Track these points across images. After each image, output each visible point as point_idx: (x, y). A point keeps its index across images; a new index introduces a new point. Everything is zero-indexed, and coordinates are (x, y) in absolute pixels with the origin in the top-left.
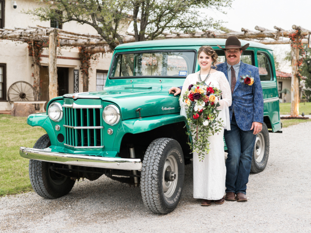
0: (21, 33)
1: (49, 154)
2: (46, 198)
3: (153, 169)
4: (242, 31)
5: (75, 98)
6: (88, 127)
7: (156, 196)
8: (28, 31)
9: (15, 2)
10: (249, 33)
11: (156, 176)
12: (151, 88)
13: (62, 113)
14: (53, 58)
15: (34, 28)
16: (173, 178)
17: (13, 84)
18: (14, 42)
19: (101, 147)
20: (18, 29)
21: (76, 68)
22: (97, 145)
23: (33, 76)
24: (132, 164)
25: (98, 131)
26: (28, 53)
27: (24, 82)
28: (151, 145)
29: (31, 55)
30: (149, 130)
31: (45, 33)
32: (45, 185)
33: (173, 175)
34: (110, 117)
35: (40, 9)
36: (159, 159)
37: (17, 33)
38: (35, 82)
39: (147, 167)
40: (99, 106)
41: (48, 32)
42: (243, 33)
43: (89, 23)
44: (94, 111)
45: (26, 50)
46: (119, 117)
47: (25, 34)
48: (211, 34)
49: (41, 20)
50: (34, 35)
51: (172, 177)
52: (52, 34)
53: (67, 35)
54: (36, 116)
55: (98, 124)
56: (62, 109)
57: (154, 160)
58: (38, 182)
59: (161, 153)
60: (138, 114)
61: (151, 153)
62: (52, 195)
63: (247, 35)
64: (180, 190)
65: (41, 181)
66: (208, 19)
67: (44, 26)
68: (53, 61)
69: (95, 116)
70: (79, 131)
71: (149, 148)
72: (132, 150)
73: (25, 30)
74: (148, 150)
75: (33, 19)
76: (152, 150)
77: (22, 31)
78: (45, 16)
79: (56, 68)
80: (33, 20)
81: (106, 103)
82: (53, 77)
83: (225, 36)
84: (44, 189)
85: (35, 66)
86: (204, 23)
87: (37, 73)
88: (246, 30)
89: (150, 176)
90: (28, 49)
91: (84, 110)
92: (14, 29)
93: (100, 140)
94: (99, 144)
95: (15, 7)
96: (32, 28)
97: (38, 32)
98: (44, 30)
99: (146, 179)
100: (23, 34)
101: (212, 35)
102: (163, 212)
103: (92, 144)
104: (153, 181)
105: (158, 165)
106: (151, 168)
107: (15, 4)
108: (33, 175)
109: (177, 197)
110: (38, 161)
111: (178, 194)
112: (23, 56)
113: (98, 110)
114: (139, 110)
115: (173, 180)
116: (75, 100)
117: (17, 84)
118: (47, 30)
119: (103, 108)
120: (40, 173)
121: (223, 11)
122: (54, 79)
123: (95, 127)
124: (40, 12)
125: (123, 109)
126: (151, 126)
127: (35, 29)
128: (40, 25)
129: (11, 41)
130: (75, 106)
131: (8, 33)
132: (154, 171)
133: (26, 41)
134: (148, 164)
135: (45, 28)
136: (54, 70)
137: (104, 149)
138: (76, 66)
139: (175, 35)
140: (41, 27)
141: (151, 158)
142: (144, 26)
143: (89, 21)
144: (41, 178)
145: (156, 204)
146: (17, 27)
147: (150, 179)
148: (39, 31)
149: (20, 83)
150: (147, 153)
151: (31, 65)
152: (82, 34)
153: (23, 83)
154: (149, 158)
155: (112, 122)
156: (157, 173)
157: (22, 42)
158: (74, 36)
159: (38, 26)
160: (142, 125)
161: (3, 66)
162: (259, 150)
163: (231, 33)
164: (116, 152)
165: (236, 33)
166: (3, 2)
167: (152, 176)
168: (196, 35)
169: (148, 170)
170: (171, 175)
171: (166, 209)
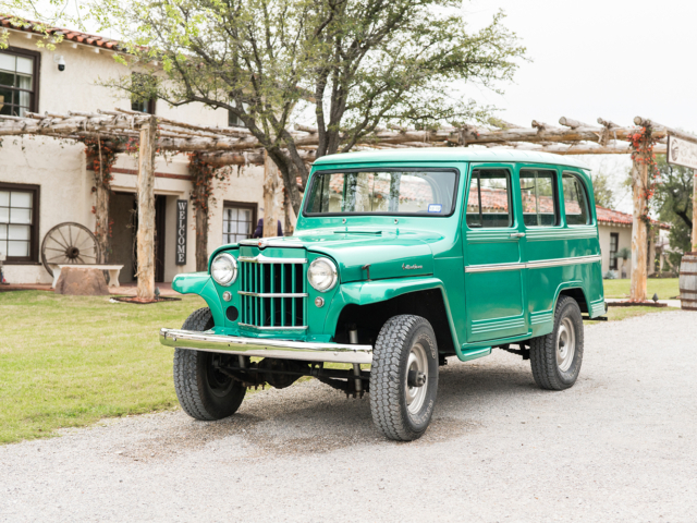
0: (81, 123)
1: (218, 340)
2: (199, 418)
3: (391, 363)
4: (534, 126)
5: (263, 246)
6: (283, 295)
7: (396, 408)
8: (96, 120)
9: (62, 57)
10: (548, 130)
11: (396, 375)
12: (380, 233)
13: (236, 271)
14: (147, 175)
15: (108, 114)
16: (421, 382)
17: (54, 229)
18: (58, 141)
19: (304, 327)
20: (76, 115)
21: (182, 197)
22: (296, 325)
23: (94, 212)
25: (299, 301)
26: (84, 164)
27: (76, 224)
28: (386, 325)
29: (90, 168)
30: (386, 299)
31: (133, 124)
32: (200, 395)
33: (422, 376)
34: (320, 277)
36: (401, 347)
37: (73, 123)
38: (98, 225)
39: (381, 361)
40: (302, 260)
41: (138, 122)
42: (536, 130)
43: (229, 108)
44: (293, 268)
45: (80, 157)
46: (336, 278)
47: (89, 126)
48: (471, 131)
50: (108, 127)
51: (420, 379)
52: (147, 126)
53: (172, 128)
55: (299, 290)
56: (235, 266)
57: (393, 348)
58: (188, 389)
59: (404, 338)
60: (364, 273)
61: (387, 337)
63: (542, 135)
64: (431, 404)
65: (195, 387)
66: (466, 103)
68: (147, 182)
69: (295, 276)
70: (267, 300)
71: (383, 329)
72: (353, 335)
73: (89, 118)
74: (381, 333)
75: (115, 96)
76: (389, 332)
77: (84, 119)
79: (152, 196)
80: (115, 99)
81: (313, 254)
82: (147, 214)
83: (498, 135)
84: (198, 401)
85: (100, 191)
86: (457, 110)
87: (102, 205)
88: (541, 124)
89: (385, 374)
90: (85, 155)
91: (277, 266)
92: (65, 114)
93: (302, 316)
94: (299, 323)
95: (61, 68)
96: (105, 113)
97: (116, 122)
98: (129, 118)
99: (380, 380)
100: (84, 125)
101: (473, 133)
102: (404, 437)
103: (288, 323)
104: (391, 383)
105: (399, 357)
106: (388, 362)
107: (62, 62)
108: (181, 378)
109: (426, 415)
111: (428, 410)
112: (74, 170)
113: (299, 267)
114: (367, 267)
115: (420, 386)
116: (262, 249)
117: (61, 228)
118: (135, 119)
119: (308, 263)
120: (193, 374)
121: (496, 88)
122: (147, 219)
123: (293, 295)
126: (389, 292)
127: (111, 116)
128: (122, 108)
129: (52, 138)
131: (53, 124)
132: (393, 367)
133: (82, 139)
134: (383, 356)
135: (132, 114)
136: (149, 200)
137: (308, 331)
138: (182, 192)
139: (397, 133)
140: (122, 111)
141: (387, 345)
142: (339, 114)
143: (229, 104)
144: (195, 382)
145: (395, 422)
146: (74, 111)
147: (386, 380)
148: (119, 119)
149: (67, 227)
150: (381, 338)
151: (90, 189)
152: (204, 127)
153: (73, 227)
154: (384, 346)
155: (324, 285)
156: (397, 370)
157: (73, 141)
158: (187, 130)
159: (119, 110)
160: (373, 291)
161: (34, 191)
162: (565, 348)
163: (511, 131)
164: (329, 336)
165: (520, 131)
166: (36, 57)
167: (389, 375)
168: (440, 133)
169: (382, 365)
170: (418, 376)
171: (409, 433)
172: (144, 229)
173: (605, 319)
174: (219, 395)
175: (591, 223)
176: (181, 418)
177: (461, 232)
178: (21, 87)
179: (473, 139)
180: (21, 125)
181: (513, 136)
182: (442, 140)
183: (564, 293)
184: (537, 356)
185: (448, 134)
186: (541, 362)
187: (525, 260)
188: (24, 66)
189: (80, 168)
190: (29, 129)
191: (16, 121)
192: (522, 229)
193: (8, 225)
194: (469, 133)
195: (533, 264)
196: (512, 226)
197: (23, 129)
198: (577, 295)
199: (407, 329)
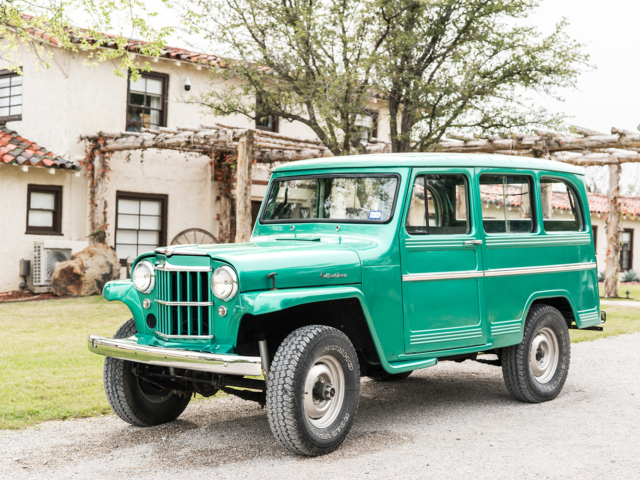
0: (189, 137)
1: (134, 348)
2: (135, 424)
3: (286, 376)
4: (613, 133)
5: (169, 254)
6: (189, 303)
7: (290, 423)
8: (202, 134)
9: (188, 78)
10: (629, 137)
11: (290, 388)
12: (318, 240)
13: (153, 279)
14: (244, 185)
15: (211, 128)
16: (329, 395)
17: (180, 234)
18: (183, 154)
19: (210, 337)
20: (184, 130)
22: (202, 334)
23: (218, 219)
25: (205, 309)
26: (210, 175)
27: (201, 230)
28: (290, 335)
29: (215, 178)
30: (279, 308)
31: (231, 138)
32: (127, 401)
33: (329, 390)
34: (222, 286)
35: (212, 95)
36: (297, 359)
37: (182, 138)
38: (221, 231)
39: (277, 373)
40: (206, 268)
41: (236, 136)
42: (616, 137)
43: (303, 120)
44: (199, 276)
45: (205, 168)
46: (236, 286)
47: (196, 140)
49: (216, 114)
50: (212, 141)
51: (327, 392)
52: (244, 139)
53: (278, 141)
55: (205, 298)
56: (153, 273)
57: (290, 360)
58: (116, 396)
59: (302, 349)
60: (270, 281)
61: (287, 348)
62: (141, 419)
63: (623, 141)
64: (347, 418)
65: (122, 394)
66: (537, 111)
67: (230, 125)
68: (244, 191)
69: (199, 284)
70: (174, 308)
71: (286, 340)
72: (262, 345)
73: (196, 132)
74: (283, 344)
75: (202, 112)
76: (289, 343)
77: (192, 133)
78: (222, 107)
79: (249, 204)
80: (202, 115)
81: (217, 262)
82: (243, 220)
83: (580, 143)
84: (127, 409)
85: (223, 199)
86: (528, 118)
87: (225, 212)
88: (621, 131)
89: (280, 387)
90: (209, 167)
91: (184, 274)
92: (175, 130)
93: (207, 323)
94: (205, 331)
95: (187, 88)
96: (207, 128)
97: (218, 136)
98: (230, 132)
99: (274, 393)
100: (192, 140)
101: (556, 141)
102: (307, 453)
103: (195, 332)
104: (285, 396)
105: (294, 369)
106: (283, 375)
107: (188, 83)
108: (109, 384)
109: (338, 429)
110: (117, 360)
111: (343, 425)
112: (200, 181)
113: (204, 275)
114: (272, 276)
115: (328, 399)
116: (169, 257)
117: (187, 234)
118: (234, 133)
119: (213, 271)
120: (119, 381)
121: (558, 95)
122: (244, 226)
123: (199, 304)
124: (212, 100)
125: (243, 274)
126: (284, 302)
127: (213, 131)
128: (221, 123)
129: (177, 152)
130: (169, 266)
131: (167, 138)
132: (288, 380)
133: (205, 152)
134: (279, 368)
135: (232, 128)
136: (246, 207)
137: (214, 340)
138: (305, 201)
139: (460, 143)
140: (222, 126)
141: (284, 357)
142: (409, 124)
143: (302, 116)
144: (122, 388)
145: (292, 437)
146: (182, 127)
147: (280, 393)
148: (221, 133)
149: (192, 233)
150: (281, 349)
151: (214, 198)
152: (303, 139)
153: (198, 233)
154: (282, 358)
155: (225, 294)
156: (291, 382)
157: (198, 154)
158: (292, 143)
159: (218, 125)
160: (271, 301)
161: (162, 200)
162: (546, 359)
163: (592, 138)
164: (231, 346)
165: (602, 138)
166: (164, 79)
167: (283, 388)
168: (526, 142)
169: (277, 377)
170: (325, 389)
171: (313, 447)
172: (241, 235)
173: (601, 329)
174: (155, 401)
175: (584, 230)
176: (117, 424)
177: (398, 239)
178: (152, 106)
179: (557, 147)
180: (140, 140)
181: (594, 143)
182: (528, 149)
183: (537, 303)
184: (509, 367)
185: (532, 142)
186: (512, 374)
187: (483, 268)
188: (154, 88)
189: (206, 179)
190: (146, 144)
191: (137, 137)
192: (479, 236)
193: (138, 231)
194: (552, 142)
195: (492, 272)
196: (470, 232)
197: (142, 144)
198: (562, 305)
199: (305, 345)
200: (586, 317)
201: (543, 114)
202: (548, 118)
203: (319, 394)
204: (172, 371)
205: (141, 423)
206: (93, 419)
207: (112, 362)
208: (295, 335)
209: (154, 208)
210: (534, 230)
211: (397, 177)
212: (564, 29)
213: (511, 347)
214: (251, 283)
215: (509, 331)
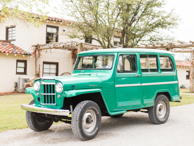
3: (77, 116)
4: (190, 42)
6: (49, 94)
7: (78, 130)
8: (67, 44)
9: (64, 28)
11: (78, 120)
12: (90, 75)
13: (39, 87)
15: (70, 42)
16: (91, 122)
17: (62, 74)
18: (63, 50)
19: (55, 104)
20: (62, 43)
22: (53, 103)
24: (66, 113)
25: (54, 96)
26: (71, 57)
27: (68, 73)
29: (73, 57)
31: (76, 45)
32: (32, 124)
34: (59, 89)
35: (68, 32)
36: (80, 111)
37: (61, 45)
39: (74, 115)
40: (54, 83)
42: (191, 44)
43: (96, 40)
44: (49, 86)
45: (70, 54)
46: (62, 89)
47: (65, 46)
49: (70, 38)
50: (70, 46)
51: (90, 121)
52: (79, 46)
54: (28, 89)
55: (54, 93)
56: (39, 85)
57: (78, 111)
58: (29, 122)
59: (82, 108)
60: (73, 87)
61: (78, 107)
62: (37, 129)
63: (193, 45)
64: (97, 129)
65: (31, 122)
69: (51, 88)
70: (45, 96)
71: (77, 105)
72: (71, 107)
73: (66, 44)
74: (77, 106)
76: (78, 106)
77: (64, 44)
78: (72, 36)
81: (57, 81)
84: (32, 126)
88: (193, 42)
89: (75, 119)
90: (71, 54)
91: (47, 85)
94: (54, 102)
95: (64, 31)
96: (69, 42)
97: (72, 45)
98: (75, 43)
102: (84, 139)
103: (51, 103)
104: (77, 122)
105: (79, 114)
106: (76, 116)
109: (94, 132)
110: (29, 111)
111: (96, 131)
112: (68, 58)
113: (54, 85)
114: (74, 86)
115: (91, 123)
116: (43, 80)
117: (64, 74)
118: (77, 44)
119: (56, 84)
120: (30, 118)
123: (52, 94)
124: (69, 34)
125: (64, 85)
128: (73, 41)
129: (61, 50)
130: (43, 83)
131: (57, 46)
132: (78, 117)
133: (70, 50)
134: (75, 114)
135: (76, 42)
137: (56, 105)
139: (145, 46)
140: (73, 42)
143: (96, 38)
144: (31, 120)
145: (79, 135)
147: (75, 121)
148: (73, 44)
149: (66, 74)
150: (76, 108)
151: (72, 63)
154: (76, 110)
155: (59, 91)
156: (78, 118)
157: (67, 50)
160: (72, 93)
161: (57, 64)
162: (162, 111)
163: (184, 44)
164: (61, 107)
165: (187, 44)
166: (57, 28)
167: (76, 120)
168: (164, 45)
169: (74, 116)
170: (90, 120)
171: (86, 138)
173: (180, 102)
174: (41, 124)
175: (174, 71)
176: (30, 131)
177: (114, 74)
178: (54, 36)
179: (174, 47)
180: (49, 46)
181: (185, 46)
182: (165, 47)
183: (159, 94)
184: (150, 113)
185: (166, 46)
186: (151, 115)
187: (141, 83)
188: (54, 31)
189: (70, 58)
190: (51, 47)
191: (48, 45)
192: (140, 73)
193: (50, 73)
194: (172, 45)
195: (144, 84)
196: (137, 72)
197: (50, 47)
198: (167, 94)
199: (83, 106)
200: (175, 98)
201: (168, 37)
202: (170, 38)
203: (88, 121)
204: (46, 115)
205: (37, 131)
206: (23, 129)
207: (28, 112)
208: (80, 103)
209: (54, 67)
210: (158, 72)
211: (114, 55)
212: (174, 11)
213: (151, 107)
214: (67, 88)
215: (150, 102)
